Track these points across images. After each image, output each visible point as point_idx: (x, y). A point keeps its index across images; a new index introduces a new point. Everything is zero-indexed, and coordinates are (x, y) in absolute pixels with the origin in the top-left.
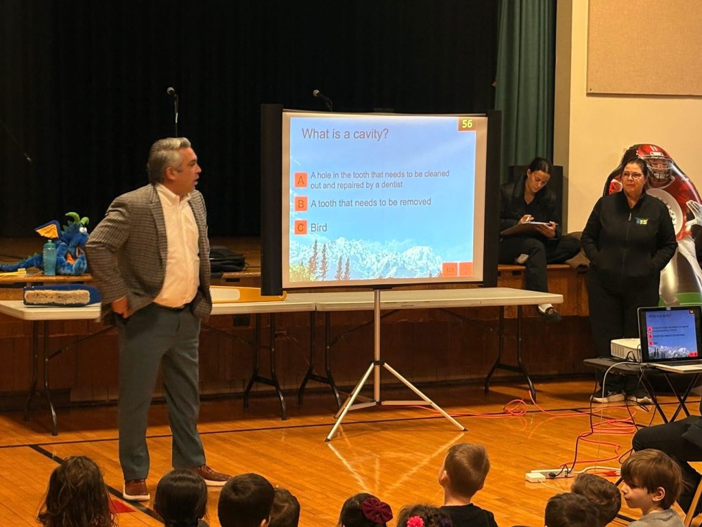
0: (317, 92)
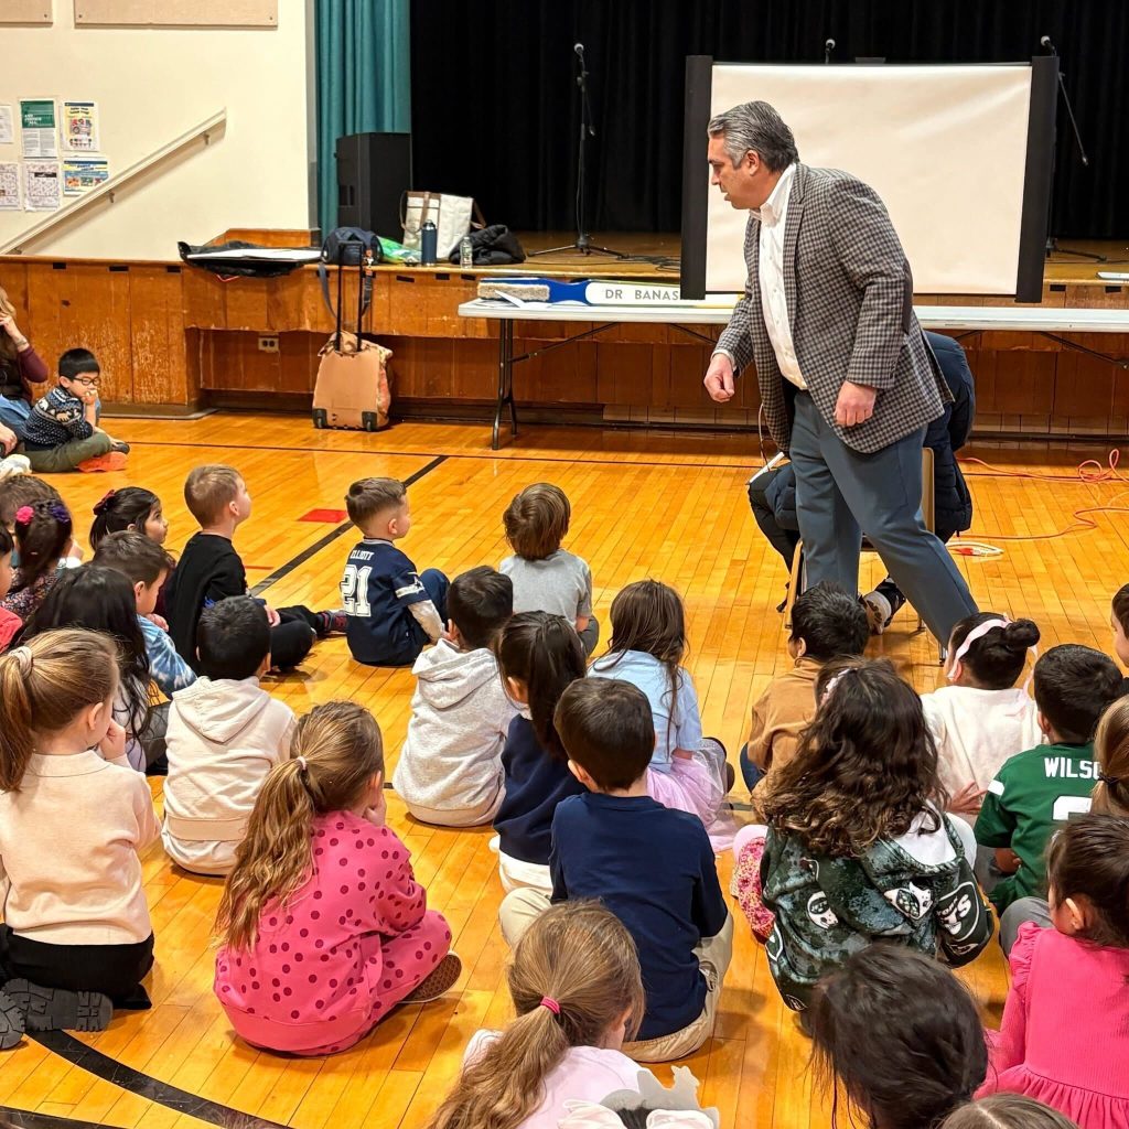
0: (1045, 38)
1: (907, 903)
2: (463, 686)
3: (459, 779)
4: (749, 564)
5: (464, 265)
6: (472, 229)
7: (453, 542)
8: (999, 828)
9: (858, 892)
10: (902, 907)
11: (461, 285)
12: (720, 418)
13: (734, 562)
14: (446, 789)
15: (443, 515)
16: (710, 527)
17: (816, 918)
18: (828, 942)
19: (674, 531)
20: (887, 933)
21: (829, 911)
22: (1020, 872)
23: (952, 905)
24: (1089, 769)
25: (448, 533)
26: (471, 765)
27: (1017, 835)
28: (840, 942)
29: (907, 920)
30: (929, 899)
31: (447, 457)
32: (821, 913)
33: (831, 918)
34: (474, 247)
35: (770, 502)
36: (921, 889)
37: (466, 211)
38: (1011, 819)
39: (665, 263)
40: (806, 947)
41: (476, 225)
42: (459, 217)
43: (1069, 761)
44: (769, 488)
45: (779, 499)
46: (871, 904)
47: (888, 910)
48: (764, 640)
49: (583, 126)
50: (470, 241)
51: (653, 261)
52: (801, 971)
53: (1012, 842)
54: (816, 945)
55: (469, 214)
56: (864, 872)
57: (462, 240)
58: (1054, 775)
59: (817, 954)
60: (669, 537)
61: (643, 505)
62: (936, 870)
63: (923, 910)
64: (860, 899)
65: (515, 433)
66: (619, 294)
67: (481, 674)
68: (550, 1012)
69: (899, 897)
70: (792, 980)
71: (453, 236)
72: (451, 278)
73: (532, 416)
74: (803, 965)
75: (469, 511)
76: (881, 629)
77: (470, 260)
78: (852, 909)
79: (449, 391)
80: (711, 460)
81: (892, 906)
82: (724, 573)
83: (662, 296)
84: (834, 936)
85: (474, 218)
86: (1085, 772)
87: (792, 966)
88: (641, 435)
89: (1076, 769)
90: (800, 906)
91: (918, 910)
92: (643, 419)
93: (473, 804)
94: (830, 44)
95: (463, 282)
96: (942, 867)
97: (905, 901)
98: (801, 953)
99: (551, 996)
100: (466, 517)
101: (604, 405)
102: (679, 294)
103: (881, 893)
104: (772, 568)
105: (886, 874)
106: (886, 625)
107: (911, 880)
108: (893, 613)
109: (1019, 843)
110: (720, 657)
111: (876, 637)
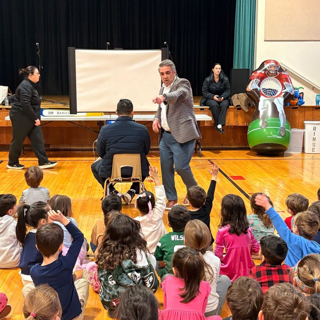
0: (165, 43)
1: (133, 277)
2: (3, 226)
3: (8, 254)
4: (93, 188)
5: (6, 105)
6: (8, 95)
7: (6, 186)
8: (160, 255)
9: (121, 274)
10: (132, 278)
11: (5, 111)
12: (83, 147)
13: (88, 187)
14: (4, 257)
15: (2, 178)
16: (81, 178)
17: (110, 282)
18: (113, 289)
19: (71, 179)
20: (128, 285)
21: (113, 281)
22: (166, 267)
23: (148, 279)
24: (182, 238)
25: (4, 183)
26: (10, 249)
27: (165, 257)
28: (117, 289)
29: (134, 282)
30: (140, 276)
31: (4, 161)
32: (112, 281)
33: (114, 282)
34: (9, 100)
35: (97, 170)
36: (138, 273)
37: (6, 90)
38: (163, 253)
39: (65, 104)
40: (108, 291)
41: (9, 94)
42: (4, 92)
43: (177, 236)
44: (97, 166)
45: (100, 169)
46: (124, 278)
47: (129, 279)
48: (97, 209)
49: (40, 66)
50: (8, 98)
51: (62, 103)
52: (107, 298)
53: (164, 259)
54: (111, 290)
55: (7, 91)
56: (122, 269)
57: (5, 98)
58: (174, 240)
59: (111, 293)
60: (70, 181)
61: (62, 172)
62: (141, 267)
63: (138, 279)
64: (121, 276)
65: (24, 153)
66: (52, 113)
67: (8, 222)
68: (33, 317)
69: (131, 275)
70: (105, 301)
71: (3, 97)
72: (2, 109)
73: (29, 148)
74: (107, 296)
75: (10, 177)
76: (129, 204)
77: (8, 104)
78: (119, 279)
79: (3, 142)
80: (81, 159)
81: (129, 278)
82: (86, 191)
83: (65, 113)
84: (115, 287)
85: (9, 92)
86: (182, 239)
87: (105, 297)
88: (61, 152)
89: (179, 238)
90: (106, 280)
91: (137, 279)
92: (61, 148)
93: (13, 261)
94: (108, 44)
95: (6, 110)
96: (143, 267)
97: (133, 276)
98: (107, 293)
99: (33, 312)
100: (9, 178)
101: (50, 144)
102: (69, 113)
103: (127, 274)
104: (99, 188)
105: (128, 269)
106: (130, 202)
107: (135, 270)
108: (132, 199)
109: (166, 259)
110: (85, 214)
111: (128, 206)
